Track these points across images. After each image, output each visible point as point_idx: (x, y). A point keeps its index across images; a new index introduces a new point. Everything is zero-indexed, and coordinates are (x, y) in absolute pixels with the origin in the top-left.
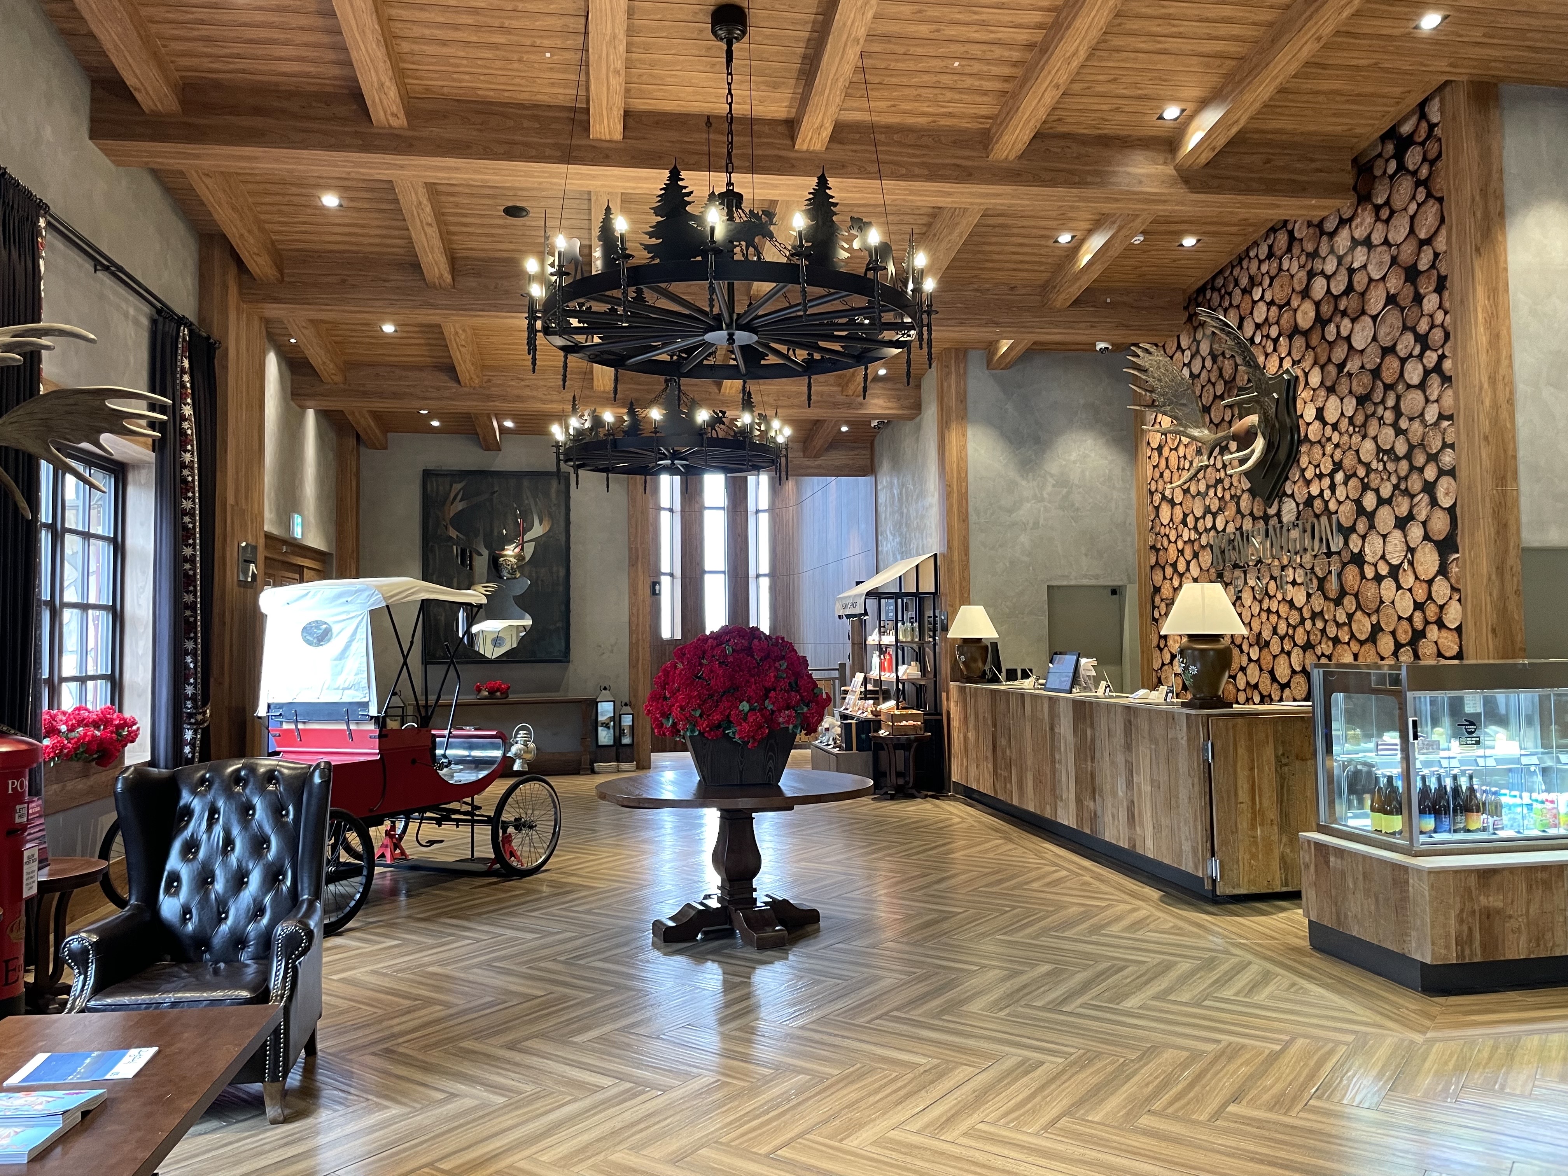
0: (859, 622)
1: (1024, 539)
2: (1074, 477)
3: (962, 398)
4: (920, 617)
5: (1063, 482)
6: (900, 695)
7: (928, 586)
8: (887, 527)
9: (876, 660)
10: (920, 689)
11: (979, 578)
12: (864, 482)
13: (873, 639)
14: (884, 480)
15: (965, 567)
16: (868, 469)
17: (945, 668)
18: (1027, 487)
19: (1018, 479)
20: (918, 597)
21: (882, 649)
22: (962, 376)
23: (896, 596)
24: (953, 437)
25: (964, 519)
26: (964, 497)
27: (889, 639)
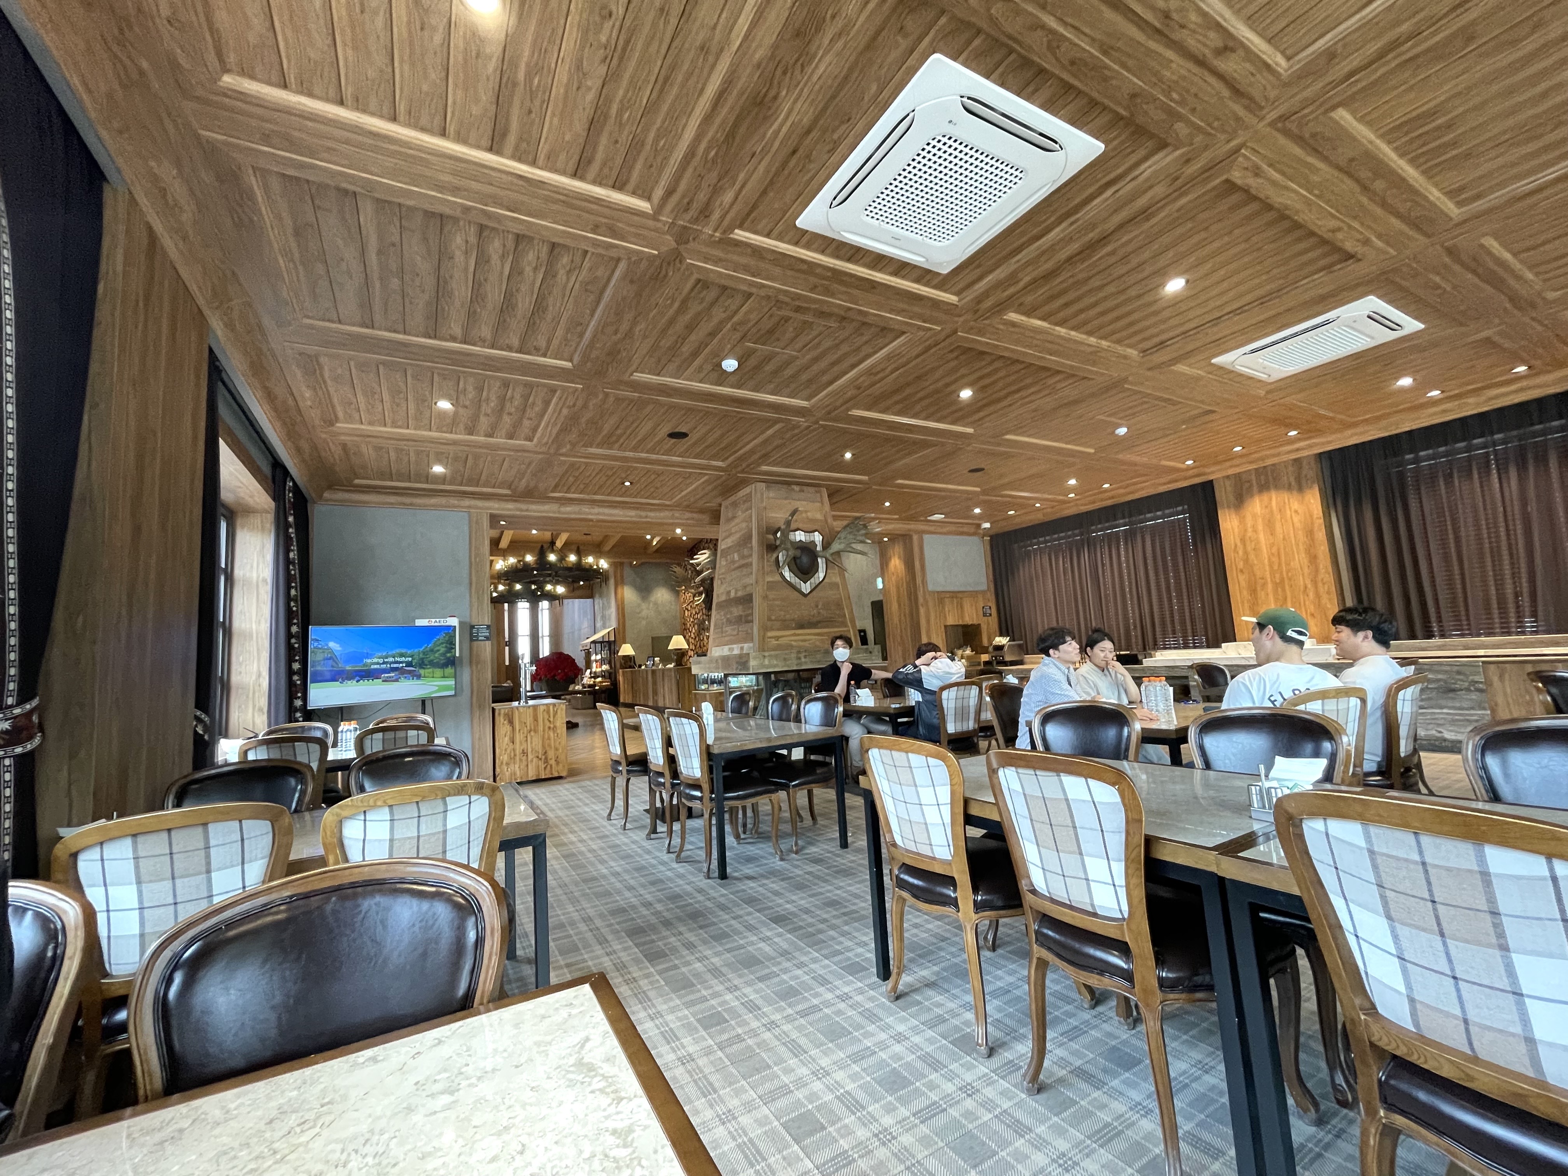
0: (588, 654)
1: (644, 623)
2: (659, 602)
3: (622, 577)
4: (610, 649)
5: (656, 604)
6: (603, 676)
7: (612, 639)
8: (598, 618)
9: (594, 665)
10: (610, 674)
11: (629, 634)
12: (589, 601)
13: (593, 657)
14: (597, 601)
15: (624, 632)
16: (591, 596)
17: (618, 665)
18: (644, 606)
19: (641, 603)
20: (609, 642)
21: (596, 661)
22: (622, 570)
23: (601, 643)
24: (619, 590)
25: (624, 616)
26: (623, 609)
27: (599, 657)
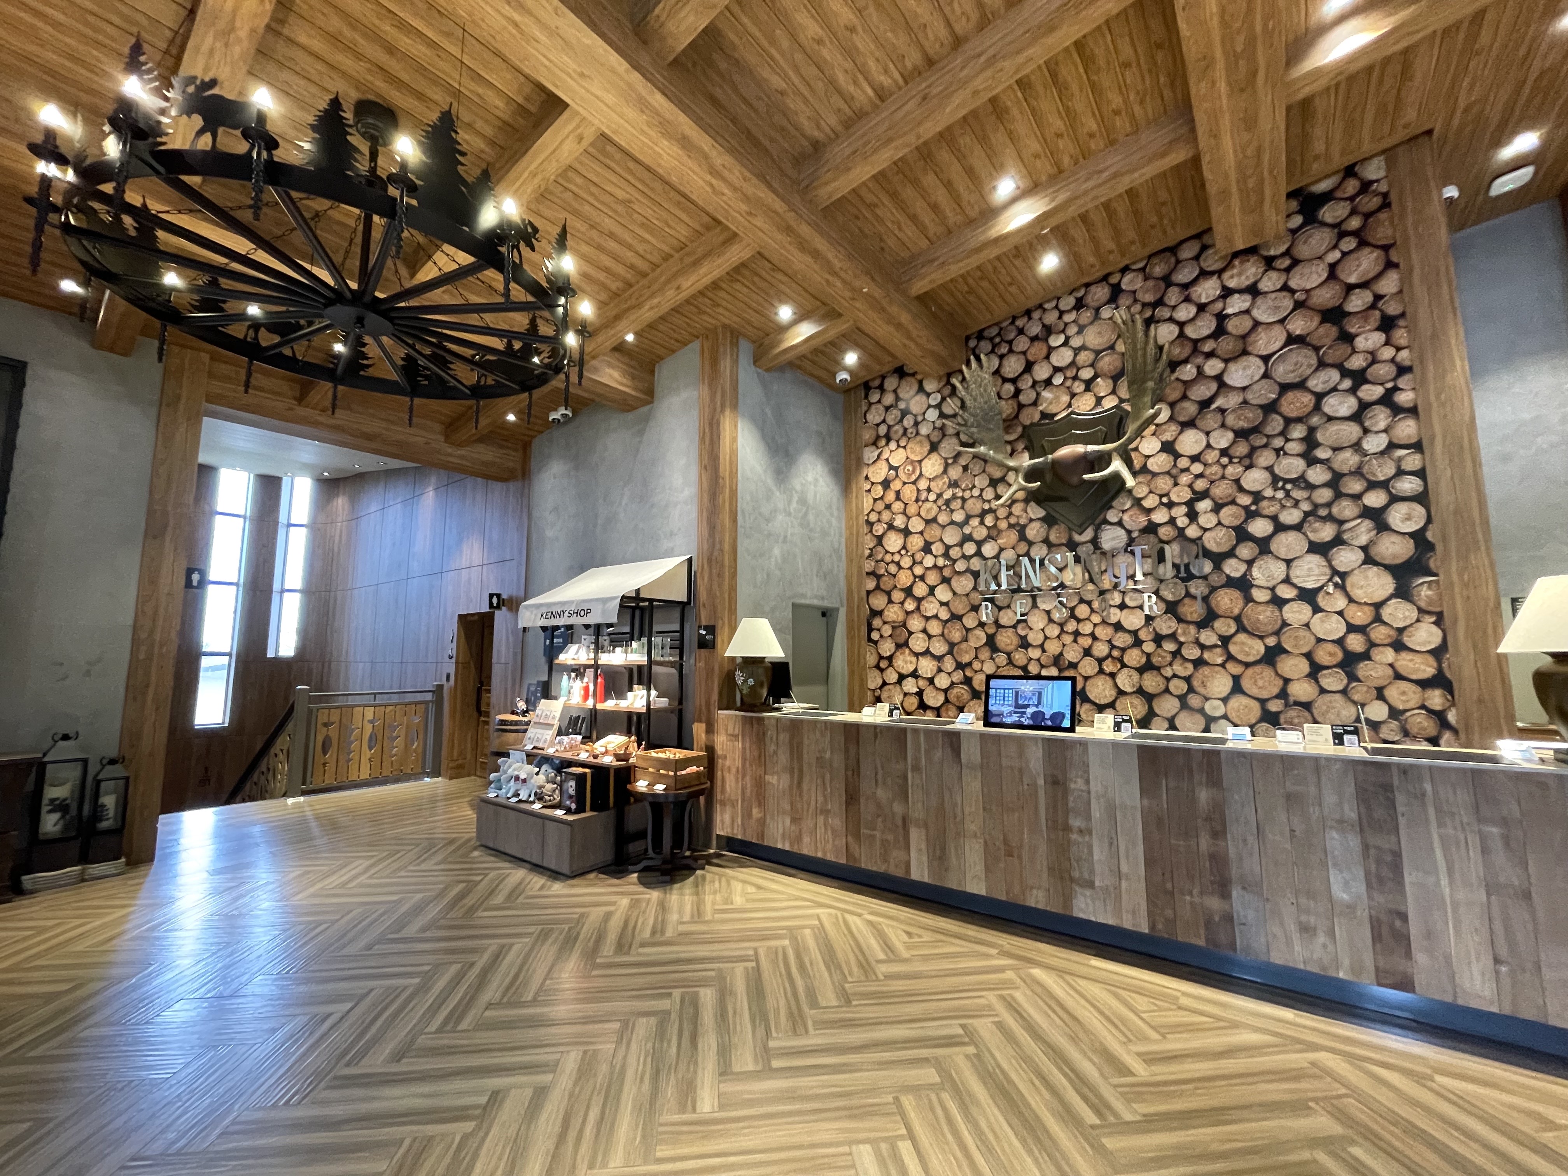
18: (778, 497)
19: (774, 488)
26: (734, 494)
